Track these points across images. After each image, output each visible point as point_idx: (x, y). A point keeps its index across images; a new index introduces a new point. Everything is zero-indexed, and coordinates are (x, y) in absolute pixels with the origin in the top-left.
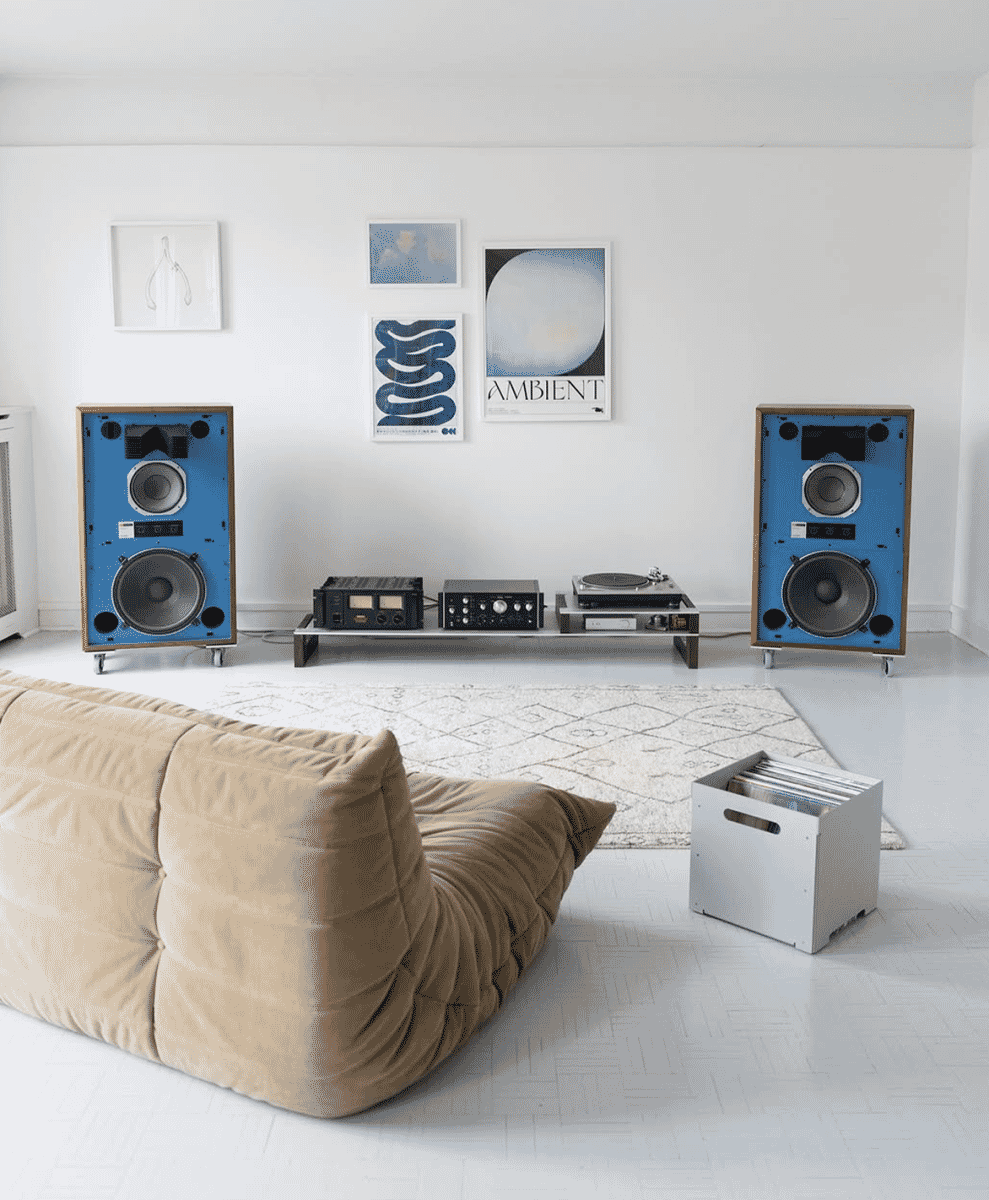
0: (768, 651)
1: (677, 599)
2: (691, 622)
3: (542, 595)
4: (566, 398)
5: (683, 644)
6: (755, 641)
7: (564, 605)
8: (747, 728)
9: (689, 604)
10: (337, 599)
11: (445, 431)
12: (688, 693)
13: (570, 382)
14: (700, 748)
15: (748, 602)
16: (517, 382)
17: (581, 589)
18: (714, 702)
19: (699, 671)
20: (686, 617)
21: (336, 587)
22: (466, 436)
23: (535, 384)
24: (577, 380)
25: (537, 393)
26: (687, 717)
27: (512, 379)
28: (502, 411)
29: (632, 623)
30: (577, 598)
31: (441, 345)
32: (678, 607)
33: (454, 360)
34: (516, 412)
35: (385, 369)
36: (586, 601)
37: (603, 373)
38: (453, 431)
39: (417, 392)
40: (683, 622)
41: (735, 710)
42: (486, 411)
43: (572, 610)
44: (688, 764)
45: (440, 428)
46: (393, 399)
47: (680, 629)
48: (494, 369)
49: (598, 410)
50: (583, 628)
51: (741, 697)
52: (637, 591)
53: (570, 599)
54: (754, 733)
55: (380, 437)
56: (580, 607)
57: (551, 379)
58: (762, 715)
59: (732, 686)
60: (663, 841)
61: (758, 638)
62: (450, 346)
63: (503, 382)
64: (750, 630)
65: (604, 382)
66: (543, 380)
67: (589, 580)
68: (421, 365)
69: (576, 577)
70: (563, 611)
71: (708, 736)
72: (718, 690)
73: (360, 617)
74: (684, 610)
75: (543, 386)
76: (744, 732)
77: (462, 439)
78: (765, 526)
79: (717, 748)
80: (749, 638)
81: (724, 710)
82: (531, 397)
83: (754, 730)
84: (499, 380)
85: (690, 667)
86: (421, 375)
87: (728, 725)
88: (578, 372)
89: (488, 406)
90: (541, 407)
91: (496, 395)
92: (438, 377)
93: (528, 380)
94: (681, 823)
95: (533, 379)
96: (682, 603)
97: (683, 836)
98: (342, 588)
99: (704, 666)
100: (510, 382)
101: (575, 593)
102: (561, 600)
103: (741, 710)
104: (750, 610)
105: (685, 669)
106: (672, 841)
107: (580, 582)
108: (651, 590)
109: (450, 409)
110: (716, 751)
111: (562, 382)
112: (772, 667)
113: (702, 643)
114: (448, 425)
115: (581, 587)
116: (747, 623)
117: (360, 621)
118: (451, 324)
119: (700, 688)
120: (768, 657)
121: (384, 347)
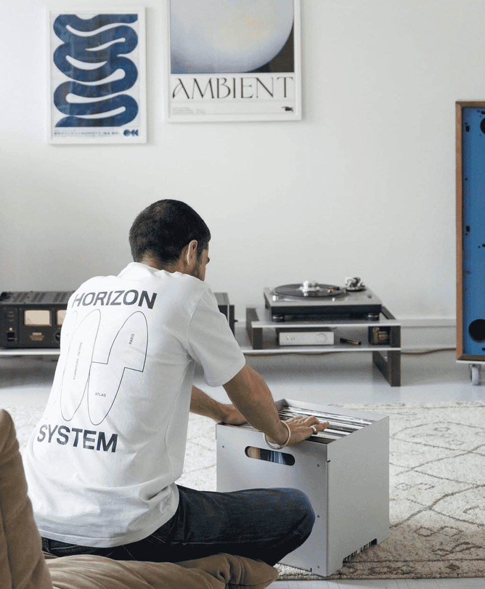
0: (474, 365)
1: (376, 310)
2: (392, 335)
3: (232, 308)
4: (254, 97)
5: (383, 360)
6: (461, 354)
7: (256, 319)
8: (463, 447)
9: (389, 316)
10: (11, 315)
11: (126, 133)
12: (396, 411)
13: (258, 79)
14: (412, 469)
15: (451, 315)
16: (203, 79)
17: (274, 300)
18: (425, 421)
19: (403, 389)
20: (387, 329)
21: (10, 302)
22: (149, 139)
23: (221, 82)
24: (265, 77)
25: (223, 91)
26: (396, 437)
27: (198, 77)
28: (188, 111)
29: (330, 337)
30: (269, 311)
31: (123, 40)
32: (377, 319)
33: (136, 56)
34: (203, 112)
35: (64, 66)
36: (279, 314)
37: (291, 69)
38: (135, 133)
39: (99, 91)
40: (383, 336)
41: (448, 429)
42: (170, 111)
43: (263, 324)
44: (400, 486)
45: (121, 129)
46: (72, 98)
47: (381, 344)
48: (178, 66)
49: (288, 109)
50: (276, 343)
51: (453, 416)
52: (333, 302)
53: (261, 312)
54: (470, 452)
55: (59, 140)
56: (273, 320)
57: (238, 77)
58: (477, 434)
59: (443, 404)
60: (377, 570)
61: (464, 351)
62: (132, 42)
63: (188, 79)
64: (454, 346)
65: (294, 79)
66: (230, 77)
67: (281, 292)
68: (100, 61)
69: (267, 289)
70: (255, 325)
71: (420, 456)
72: (428, 408)
73: (37, 336)
74: (383, 322)
75: (230, 84)
76: (458, 453)
77: (144, 141)
78: (468, 229)
79: (431, 468)
80: (454, 355)
81: (436, 429)
82: (217, 95)
83: (470, 449)
84: (183, 77)
85: (392, 386)
86: (101, 74)
87: (441, 445)
88: (265, 68)
89: (173, 106)
90: (228, 106)
91: (181, 94)
92: (119, 74)
93: (214, 77)
94: (396, 550)
95: (220, 76)
96: (381, 315)
97: (400, 564)
98: (17, 303)
99: (406, 384)
100: (195, 80)
101: (267, 306)
102: (252, 314)
103: (454, 429)
104: (454, 323)
105: (386, 387)
106: (385, 570)
107: (272, 294)
108: (347, 301)
109: (132, 109)
110: (430, 472)
111: (250, 79)
112: (479, 384)
113: (404, 360)
114: (129, 126)
115: (274, 298)
116: (451, 338)
117: (36, 339)
118: (133, 18)
119: (408, 406)
120: (475, 372)
121: (61, 43)
